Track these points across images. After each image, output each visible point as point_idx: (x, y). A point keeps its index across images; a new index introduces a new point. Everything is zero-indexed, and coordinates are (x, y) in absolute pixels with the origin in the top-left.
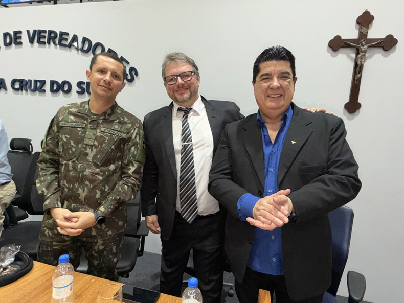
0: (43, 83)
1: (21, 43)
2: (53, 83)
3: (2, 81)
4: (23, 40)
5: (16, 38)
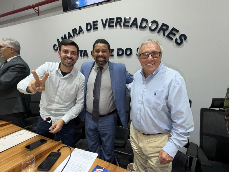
0: (112, 50)
1: (97, 28)
2: (119, 50)
3: (86, 51)
4: (98, 26)
5: (94, 25)
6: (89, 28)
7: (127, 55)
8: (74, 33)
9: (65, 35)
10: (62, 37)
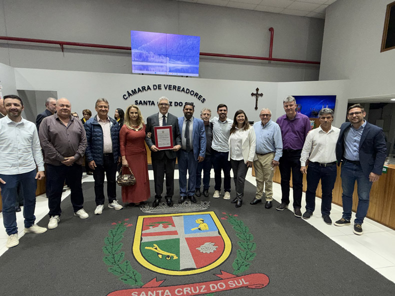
0: (171, 103)
1: (161, 89)
2: (175, 103)
3: (153, 102)
4: (162, 88)
5: (159, 87)
7: (180, 105)
8: (143, 89)
9: (135, 90)
10: (132, 91)
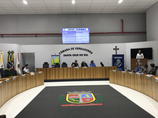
0: (78, 55)
3: (71, 55)
4: (74, 49)
6: (71, 49)
7: (82, 55)
8: (67, 50)
10: (63, 51)
